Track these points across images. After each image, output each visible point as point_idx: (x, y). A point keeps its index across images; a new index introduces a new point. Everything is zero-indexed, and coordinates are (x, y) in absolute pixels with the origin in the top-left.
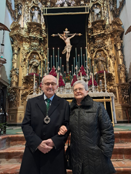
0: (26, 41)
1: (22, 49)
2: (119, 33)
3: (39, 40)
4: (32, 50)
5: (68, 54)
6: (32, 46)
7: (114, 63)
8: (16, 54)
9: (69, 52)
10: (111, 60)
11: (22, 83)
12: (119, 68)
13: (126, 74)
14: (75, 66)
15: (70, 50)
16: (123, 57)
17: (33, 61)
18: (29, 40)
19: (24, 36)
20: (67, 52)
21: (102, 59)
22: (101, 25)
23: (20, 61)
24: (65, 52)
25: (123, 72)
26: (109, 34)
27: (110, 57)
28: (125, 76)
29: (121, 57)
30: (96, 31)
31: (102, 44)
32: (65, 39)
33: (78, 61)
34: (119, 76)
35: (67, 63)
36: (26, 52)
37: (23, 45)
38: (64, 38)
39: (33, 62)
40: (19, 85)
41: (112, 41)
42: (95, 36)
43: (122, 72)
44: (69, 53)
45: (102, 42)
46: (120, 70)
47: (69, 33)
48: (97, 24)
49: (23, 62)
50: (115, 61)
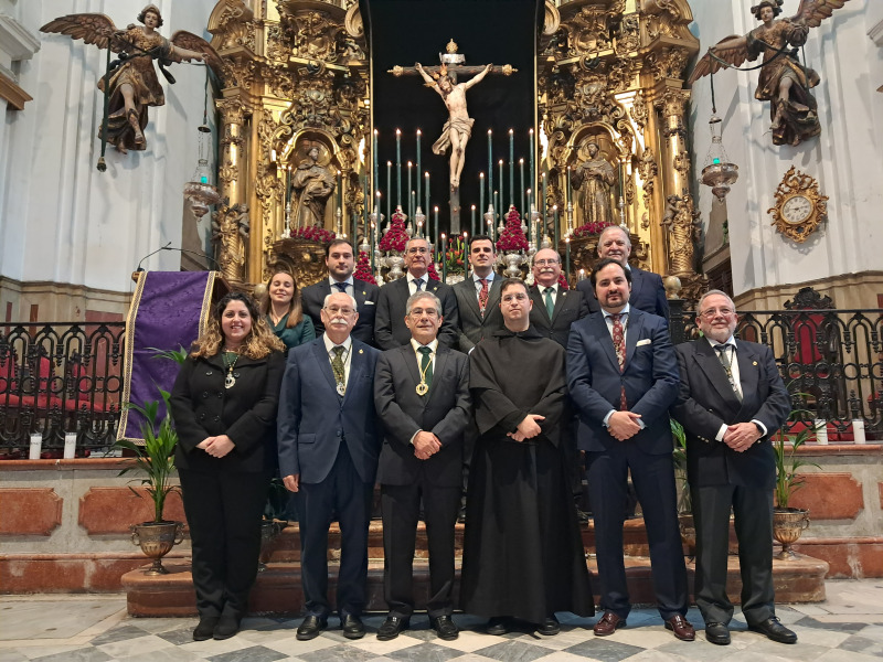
0: (274, 85)
1: (257, 117)
2: (676, 59)
3: (330, 78)
4: (301, 125)
5: (459, 155)
6: (304, 107)
7: (652, 189)
8: (236, 144)
9: (463, 148)
10: (637, 175)
11: (264, 266)
12: (669, 214)
13: (695, 238)
14: (486, 210)
15: (465, 138)
16: (687, 165)
17: (307, 173)
18: (289, 81)
19: (268, 63)
20: (451, 146)
21: (600, 171)
22: (603, 15)
23: (254, 172)
24: (443, 149)
25: (684, 227)
26: (634, 58)
27: (636, 161)
28: (690, 247)
29: (679, 164)
30: (581, 43)
31: (603, 103)
32: (446, 92)
33: (496, 187)
34: (666, 242)
35: (452, 194)
36: (278, 136)
37: (264, 100)
38: (441, 89)
39: (310, 178)
40: (252, 275)
41: (644, 90)
42: (575, 69)
43: (679, 229)
44: (459, 151)
45: (603, 94)
46: (673, 218)
47: (462, 63)
48: (586, 11)
49: (265, 175)
50: (655, 179)
